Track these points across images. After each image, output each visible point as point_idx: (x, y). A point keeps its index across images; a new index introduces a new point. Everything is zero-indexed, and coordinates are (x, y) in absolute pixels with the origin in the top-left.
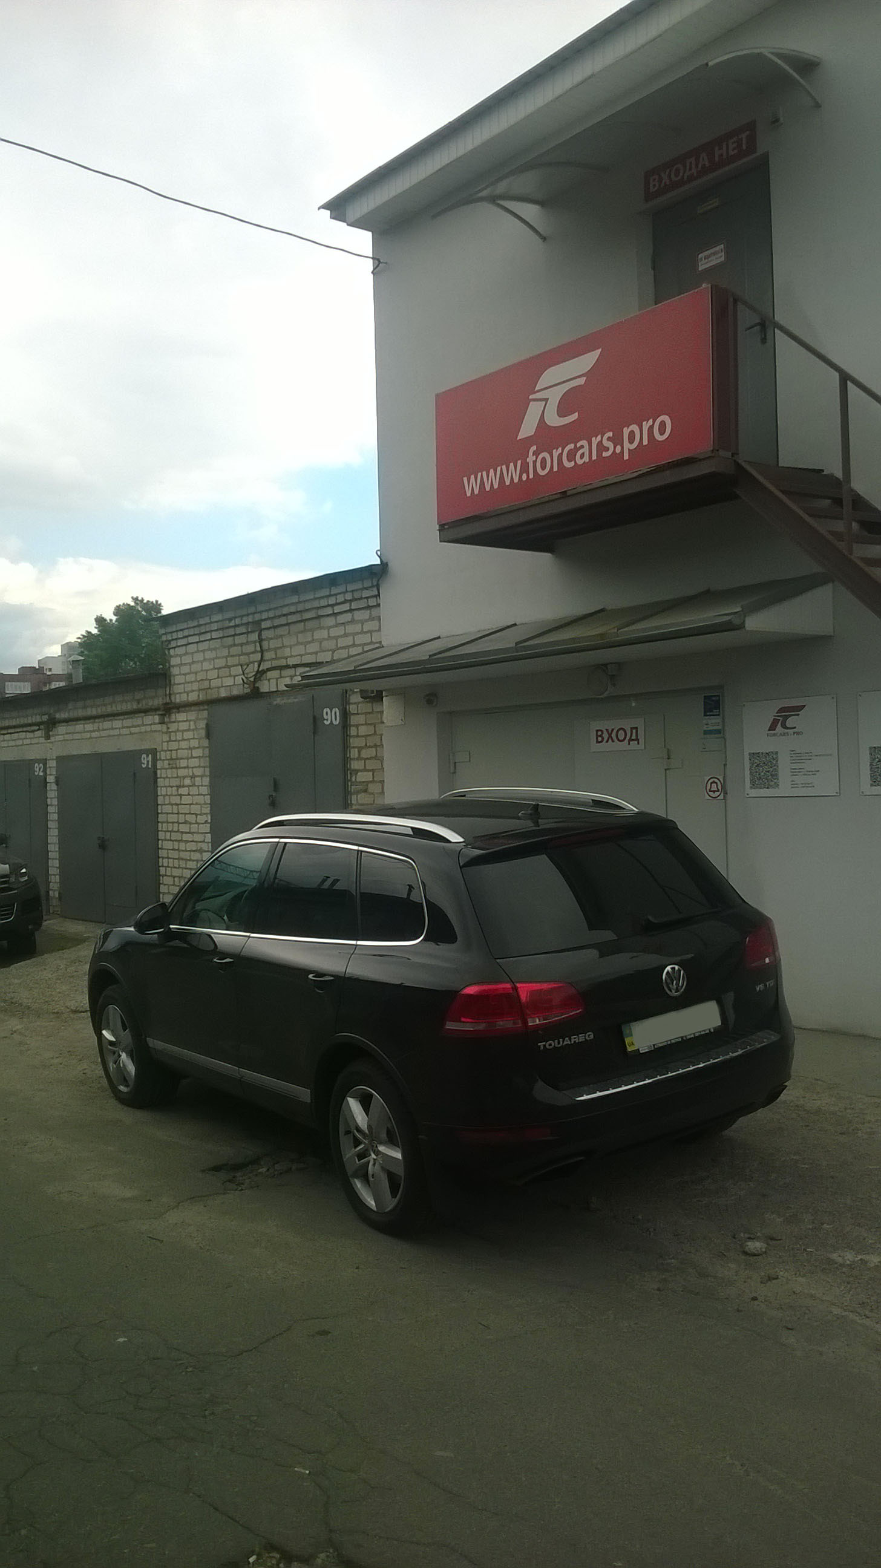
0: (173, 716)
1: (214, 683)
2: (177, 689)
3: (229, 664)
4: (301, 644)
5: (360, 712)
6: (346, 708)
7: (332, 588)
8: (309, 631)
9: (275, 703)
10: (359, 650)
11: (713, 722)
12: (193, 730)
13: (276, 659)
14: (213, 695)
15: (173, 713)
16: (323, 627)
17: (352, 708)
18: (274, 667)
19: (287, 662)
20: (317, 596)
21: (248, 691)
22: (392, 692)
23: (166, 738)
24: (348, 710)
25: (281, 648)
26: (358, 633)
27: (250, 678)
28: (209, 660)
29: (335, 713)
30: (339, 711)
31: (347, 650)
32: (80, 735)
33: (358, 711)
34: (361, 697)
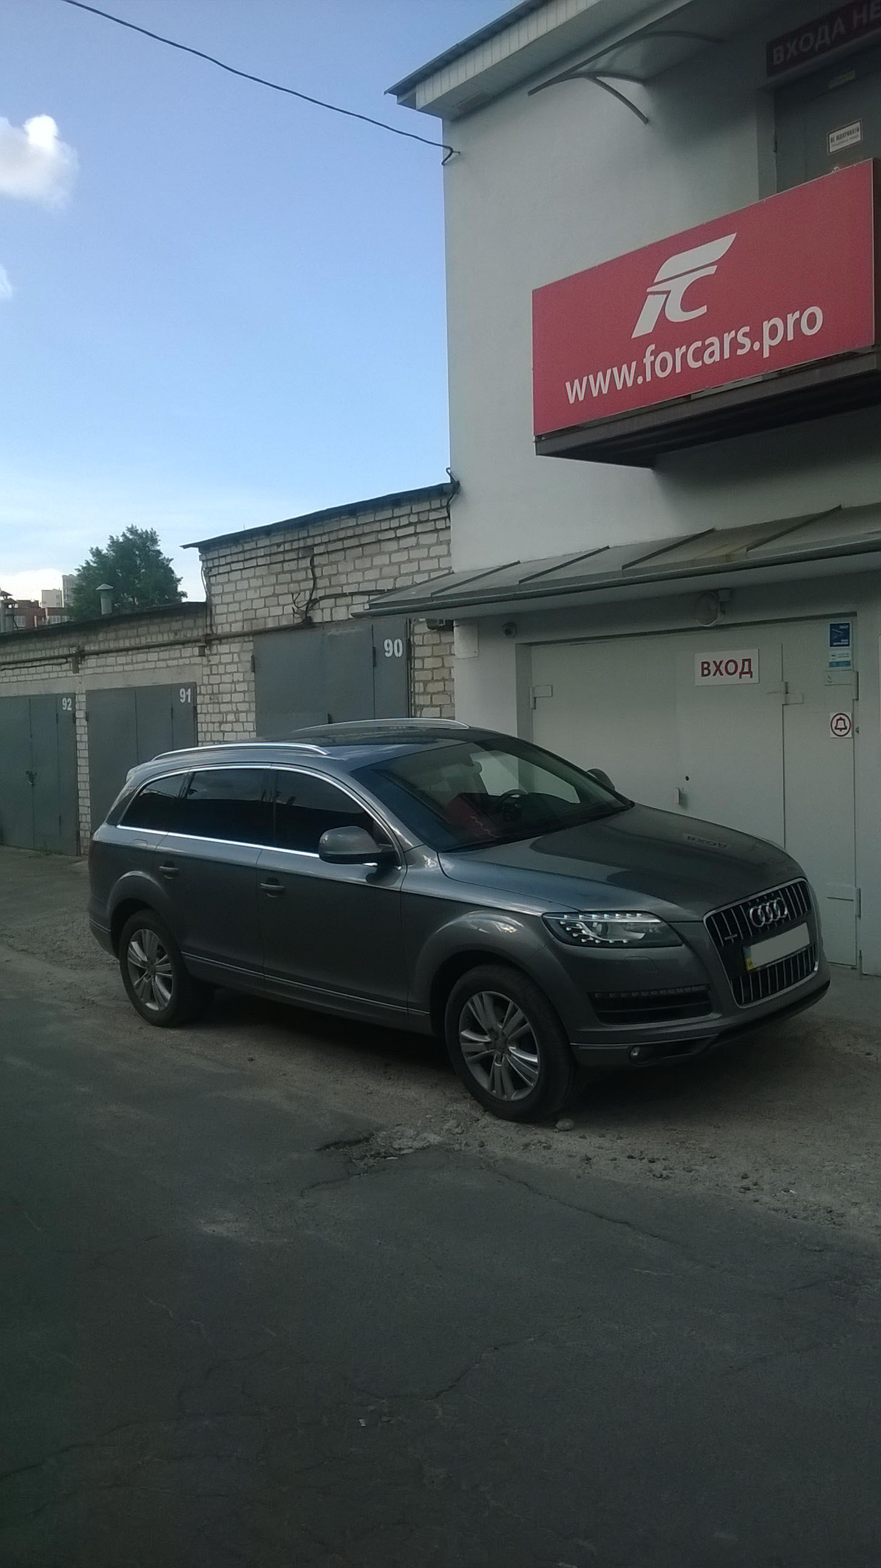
0: (215, 647)
1: (260, 613)
2: (218, 619)
3: (276, 592)
4: (359, 570)
5: (425, 643)
6: (409, 640)
7: (395, 510)
8: (366, 557)
9: (329, 634)
10: (424, 577)
11: (841, 653)
12: (237, 663)
13: (331, 586)
14: (259, 626)
15: (213, 645)
16: (384, 552)
17: (417, 640)
18: (328, 595)
19: (342, 590)
20: (376, 519)
21: (300, 620)
22: (464, 622)
23: (207, 671)
24: (412, 640)
25: (336, 575)
26: (424, 559)
27: (301, 607)
28: (256, 588)
29: (398, 644)
30: (402, 642)
31: (411, 577)
32: (112, 668)
33: (423, 642)
34: (429, 628)
